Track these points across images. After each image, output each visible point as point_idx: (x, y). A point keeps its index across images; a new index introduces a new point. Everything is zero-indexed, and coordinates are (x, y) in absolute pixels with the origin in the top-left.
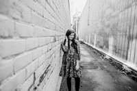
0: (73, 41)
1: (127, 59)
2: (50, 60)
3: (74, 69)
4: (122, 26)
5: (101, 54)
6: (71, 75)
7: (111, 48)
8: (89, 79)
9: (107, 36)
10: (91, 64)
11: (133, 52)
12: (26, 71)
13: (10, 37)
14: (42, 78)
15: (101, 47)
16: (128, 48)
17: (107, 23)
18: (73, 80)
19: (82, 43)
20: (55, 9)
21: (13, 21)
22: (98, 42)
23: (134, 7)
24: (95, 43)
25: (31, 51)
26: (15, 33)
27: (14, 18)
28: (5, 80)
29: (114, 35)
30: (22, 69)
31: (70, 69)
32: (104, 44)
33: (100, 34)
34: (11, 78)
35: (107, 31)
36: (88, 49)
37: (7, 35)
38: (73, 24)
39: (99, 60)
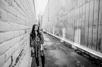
1: (74, 41)
2: (23, 46)
4: (70, 21)
5: (58, 39)
7: (64, 35)
8: (51, 57)
9: (61, 27)
10: (52, 46)
11: (77, 37)
12: (5, 56)
14: (18, 59)
15: (58, 35)
16: (74, 34)
17: (60, 19)
18: (40, 59)
19: (45, 33)
20: (25, 11)
22: (56, 32)
23: (76, 9)
24: (54, 32)
25: (9, 41)
29: (65, 27)
30: (2, 54)
32: (60, 33)
33: (57, 27)
35: (61, 24)
36: (49, 36)
38: (38, 20)
39: (57, 44)
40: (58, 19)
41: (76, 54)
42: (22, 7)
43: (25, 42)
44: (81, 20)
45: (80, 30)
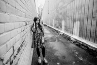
0: (39, 24)
2: (24, 38)
3: (41, 43)
4: (69, 13)
5: (58, 32)
6: (39, 47)
7: (63, 27)
8: (51, 48)
9: (60, 20)
10: (52, 38)
11: (76, 29)
12: (7, 45)
14: (19, 50)
15: (57, 28)
16: (73, 27)
17: (60, 12)
22: (55, 24)
24: (53, 25)
25: (9, 32)
29: (65, 19)
30: (3, 44)
31: (38, 43)
32: (59, 25)
35: (61, 17)
36: (49, 29)
38: (38, 13)
39: (57, 36)
40: (57, 11)
41: (75, 46)
44: (80, 12)
45: (79, 23)
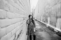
1: (56, 27)
2: (22, 28)
5: (45, 25)
7: (49, 22)
8: (39, 36)
9: (47, 17)
10: (40, 29)
11: (58, 24)
12: (12, 33)
13: (4, 18)
14: (19, 36)
15: (45, 22)
16: (56, 22)
17: (47, 11)
18: (32, 37)
19: (36, 20)
21: (6, 12)
22: (43, 20)
23: (58, 4)
25: (14, 24)
26: (6, 17)
27: (6, 11)
28: (2, 37)
30: (10, 32)
32: (46, 20)
33: (44, 16)
34: (5, 36)
35: (47, 15)
37: (3, 18)
38: (32, 12)
39: (44, 28)
40: (45, 11)
42: (22, 4)
43: (23, 26)
